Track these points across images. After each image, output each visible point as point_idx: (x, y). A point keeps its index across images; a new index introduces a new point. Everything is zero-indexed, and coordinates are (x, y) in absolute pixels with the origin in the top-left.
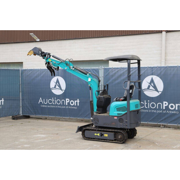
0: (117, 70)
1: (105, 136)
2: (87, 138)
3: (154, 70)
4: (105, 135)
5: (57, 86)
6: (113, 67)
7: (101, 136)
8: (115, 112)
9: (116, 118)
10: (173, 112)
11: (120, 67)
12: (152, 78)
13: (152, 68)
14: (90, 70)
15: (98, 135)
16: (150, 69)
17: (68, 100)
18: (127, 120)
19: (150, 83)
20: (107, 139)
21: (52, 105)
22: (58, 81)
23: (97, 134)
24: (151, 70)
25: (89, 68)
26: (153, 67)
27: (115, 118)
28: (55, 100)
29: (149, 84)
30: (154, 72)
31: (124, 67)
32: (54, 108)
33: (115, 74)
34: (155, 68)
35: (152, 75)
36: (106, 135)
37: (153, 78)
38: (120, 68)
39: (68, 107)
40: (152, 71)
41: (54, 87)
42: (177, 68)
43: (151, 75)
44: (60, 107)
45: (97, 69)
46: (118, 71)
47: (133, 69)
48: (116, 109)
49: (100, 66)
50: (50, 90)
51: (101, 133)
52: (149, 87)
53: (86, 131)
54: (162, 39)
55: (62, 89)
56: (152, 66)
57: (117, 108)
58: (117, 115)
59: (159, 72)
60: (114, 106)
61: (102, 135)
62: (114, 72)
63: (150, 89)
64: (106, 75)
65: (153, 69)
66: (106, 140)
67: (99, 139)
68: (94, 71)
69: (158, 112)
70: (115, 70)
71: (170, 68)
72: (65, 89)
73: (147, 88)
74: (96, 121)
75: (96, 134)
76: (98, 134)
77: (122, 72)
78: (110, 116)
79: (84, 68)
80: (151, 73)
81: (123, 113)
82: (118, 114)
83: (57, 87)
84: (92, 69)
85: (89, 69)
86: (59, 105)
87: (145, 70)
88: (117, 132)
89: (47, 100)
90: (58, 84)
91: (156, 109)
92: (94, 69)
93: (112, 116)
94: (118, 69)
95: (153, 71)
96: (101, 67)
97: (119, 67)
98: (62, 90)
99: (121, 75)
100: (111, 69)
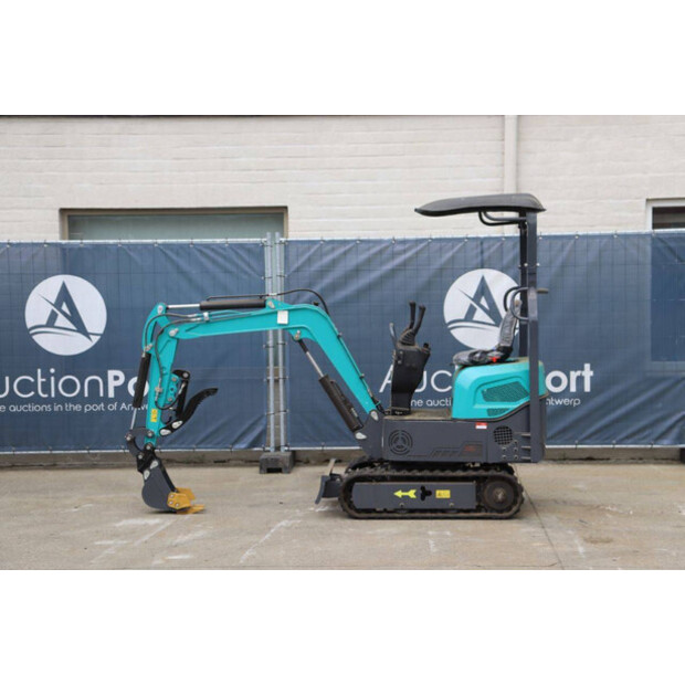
0: (342, 250)
1: (438, 497)
2: (358, 511)
3: (489, 248)
4: (438, 492)
5: (60, 316)
6: (327, 239)
7: (423, 498)
8: (477, 406)
9: (484, 427)
10: (559, 402)
11: (354, 238)
12: (483, 279)
13: (482, 243)
14: (224, 249)
15: (411, 494)
16: (475, 243)
17: (116, 378)
18: (528, 431)
19: (476, 299)
20: (445, 507)
21: (36, 400)
22: (64, 296)
23: (405, 494)
24: (479, 250)
25: (218, 241)
26: (485, 239)
27: (478, 427)
28: (49, 381)
29: (473, 300)
30: (489, 257)
31: (372, 238)
32: (44, 413)
33: (334, 262)
34: (491, 242)
35: (482, 267)
36: (443, 494)
37: (487, 280)
38: (355, 241)
39: (119, 406)
40: (482, 252)
41: (44, 323)
42: (572, 241)
43: (477, 268)
44: (77, 408)
45: (256, 245)
46: (345, 253)
47: (407, 246)
48: (480, 394)
49: (268, 234)
50: (25, 335)
51: (423, 488)
52: (471, 311)
53: (356, 484)
54: (503, 134)
55: (89, 331)
56: (482, 236)
57: (483, 392)
58: (485, 416)
59: (509, 256)
60: (475, 382)
61: (425, 494)
62: (329, 258)
63: (475, 318)
64: (298, 270)
65: (485, 245)
66: (443, 511)
67: (412, 511)
68: (241, 252)
70: (333, 249)
71: (548, 242)
72: (101, 331)
73: (463, 317)
74: (400, 442)
75: (399, 494)
76: (407, 491)
77: (363, 257)
78: (454, 420)
79: (196, 241)
80: (479, 258)
81: (513, 406)
83: (61, 321)
84: (232, 246)
85: (220, 246)
86: (73, 401)
87: (456, 249)
88: (485, 478)
89: (7, 379)
90: (65, 307)
92: (241, 246)
93: (466, 420)
94: (348, 247)
95: (486, 255)
96: (273, 236)
97: (348, 238)
98: (87, 334)
99: (357, 266)
100: (316, 247)
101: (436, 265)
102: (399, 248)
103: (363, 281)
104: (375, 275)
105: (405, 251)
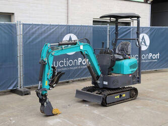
0: (37, 27)
1: (123, 96)
2: (107, 104)
9: (131, 76)
13: (70, 27)
15: (118, 97)
30: (71, 31)
35: (70, 33)
37: (71, 36)
38: (41, 25)
40: (70, 29)
42: (88, 27)
46: (39, 28)
51: (120, 95)
53: (107, 96)
57: (130, 67)
58: (131, 73)
59: (75, 31)
62: (34, 30)
64: (26, 33)
66: (124, 100)
69: (75, 68)
70: (35, 27)
71: (83, 27)
75: (116, 97)
77: (43, 30)
82: (132, 71)
87: (64, 28)
91: (73, 66)
93: (127, 74)
94: (39, 26)
97: (39, 24)
100: (31, 26)
101: (60, 32)
102: (52, 27)
103: (43, 36)
104: (46, 35)
105: (53, 28)
